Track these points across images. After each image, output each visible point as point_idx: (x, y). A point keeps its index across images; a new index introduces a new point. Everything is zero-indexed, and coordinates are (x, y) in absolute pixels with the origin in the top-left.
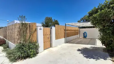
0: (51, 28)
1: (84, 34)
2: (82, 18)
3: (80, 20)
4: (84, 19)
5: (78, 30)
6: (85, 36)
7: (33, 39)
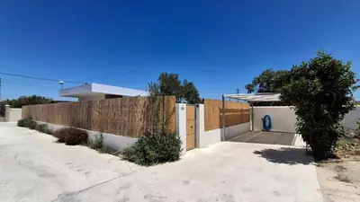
0: (198, 106)
1: (264, 120)
2: (258, 76)
3: (251, 83)
4: (261, 80)
5: (248, 110)
6: (267, 125)
7: (170, 128)
